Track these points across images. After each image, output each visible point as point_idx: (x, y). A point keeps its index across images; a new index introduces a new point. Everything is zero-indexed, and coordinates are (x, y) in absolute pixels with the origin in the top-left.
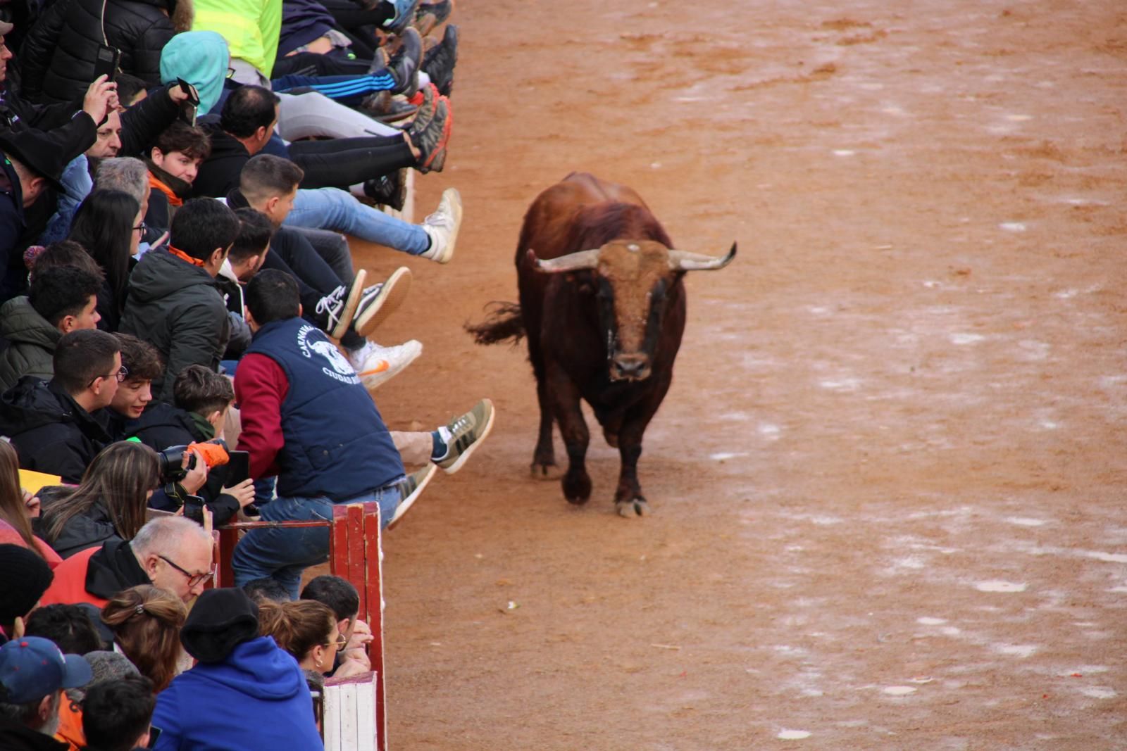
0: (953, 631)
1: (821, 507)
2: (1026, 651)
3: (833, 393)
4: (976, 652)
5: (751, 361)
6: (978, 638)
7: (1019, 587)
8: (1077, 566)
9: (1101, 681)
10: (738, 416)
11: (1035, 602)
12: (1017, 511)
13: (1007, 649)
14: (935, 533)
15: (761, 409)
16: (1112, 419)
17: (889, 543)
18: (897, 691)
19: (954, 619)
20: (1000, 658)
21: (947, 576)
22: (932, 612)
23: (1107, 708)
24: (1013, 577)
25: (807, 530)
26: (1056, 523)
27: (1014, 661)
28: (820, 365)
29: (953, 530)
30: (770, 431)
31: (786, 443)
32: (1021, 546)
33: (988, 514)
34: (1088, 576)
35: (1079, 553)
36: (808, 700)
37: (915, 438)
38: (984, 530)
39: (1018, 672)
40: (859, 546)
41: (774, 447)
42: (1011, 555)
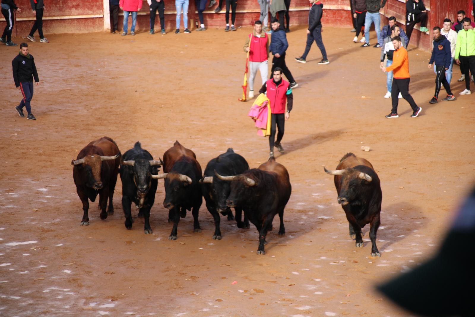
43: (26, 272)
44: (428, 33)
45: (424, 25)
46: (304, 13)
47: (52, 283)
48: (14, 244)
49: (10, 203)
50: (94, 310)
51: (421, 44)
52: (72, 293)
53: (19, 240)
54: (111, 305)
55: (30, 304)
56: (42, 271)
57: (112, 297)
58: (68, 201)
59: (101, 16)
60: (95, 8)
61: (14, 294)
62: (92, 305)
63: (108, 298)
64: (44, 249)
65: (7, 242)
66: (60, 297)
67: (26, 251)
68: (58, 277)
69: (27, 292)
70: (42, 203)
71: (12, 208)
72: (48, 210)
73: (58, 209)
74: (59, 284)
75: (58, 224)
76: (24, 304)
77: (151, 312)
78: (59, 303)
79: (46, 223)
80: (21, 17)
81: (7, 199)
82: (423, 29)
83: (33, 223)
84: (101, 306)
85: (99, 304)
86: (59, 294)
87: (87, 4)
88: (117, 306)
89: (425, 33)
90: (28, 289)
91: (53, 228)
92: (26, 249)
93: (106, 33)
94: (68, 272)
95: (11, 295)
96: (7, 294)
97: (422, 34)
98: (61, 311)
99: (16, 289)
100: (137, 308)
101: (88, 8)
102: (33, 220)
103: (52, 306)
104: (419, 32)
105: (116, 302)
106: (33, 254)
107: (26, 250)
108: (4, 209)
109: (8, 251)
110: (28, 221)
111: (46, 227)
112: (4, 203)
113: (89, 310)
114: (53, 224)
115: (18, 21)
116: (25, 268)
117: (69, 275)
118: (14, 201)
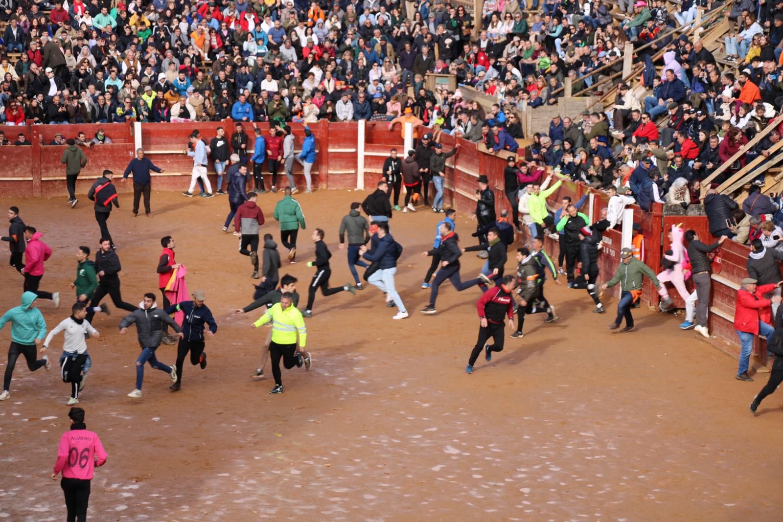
46: (349, 177)
50: (116, 491)
54: (135, 487)
57: (136, 478)
61: (30, 473)
62: (115, 486)
63: (132, 478)
64: (63, 425)
69: (44, 472)
77: (178, 494)
80: (47, 176)
83: (53, 397)
84: (125, 488)
85: (122, 486)
87: (118, 163)
88: (141, 488)
92: (44, 425)
95: (28, 474)
96: (23, 474)
99: (33, 468)
100: (162, 489)
101: (119, 168)
102: (53, 394)
105: (141, 484)
106: (52, 430)
107: (44, 427)
108: (22, 382)
110: (48, 395)
112: (22, 375)
113: (111, 492)
115: (44, 181)
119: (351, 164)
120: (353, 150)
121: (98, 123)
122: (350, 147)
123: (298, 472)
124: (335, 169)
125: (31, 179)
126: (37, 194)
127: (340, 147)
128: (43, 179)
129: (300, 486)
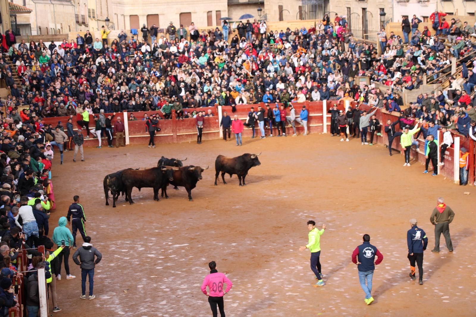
0: (119, 257)
1: (102, 242)
2: (128, 258)
3: (102, 228)
4: (122, 259)
5: (92, 224)
6: (122, 257)
7: (127, 250)
8: (134, 247)
9: (137, 261)
10: (91, 231)
11: (129, 252)
12: (126, 241)
13: (126, 258)
14: (116, 244)
15: (94, 230)
16: (137, 229)
17: (111, 246)
18: (112, 265)
19: (119, 255)
20: (125, 259)
21: (118, 250)
22: (116, 254)
23: (138, 265)
24: (126, 249)
25: (100, 245)
26: (131, 242)
27: (127, 260)
28: (101, 224)
29: (118, 244)
30: (95, 233)
31: (97, 234)
32: (127, 245)
33: (123, 242)
34: (136, 248)
35: (134, 246)
36: (101, 267)
37: (113, 233)
38: (122, 244)
39: (127, 261)
40: (107, 247)
41: (95, 235)
42: (126, 246)
43: (183, 260)
44: (382, 136)
45: (379, 132)
46: (320, 127)
47: (196, 265)
48: (177, 246)
49: (175, 225)
51: (378, 141)
52: (206, 270)
53: (180, 244)
55: (186, 276)
56: (191, 259)
58: (203, 224)
59: (218, 131)
60: (215, 127)
61: (178, 270)
64: (192, 248)
65: (174, 245)
66: (200, 272)
67: (183, 249)
68: (199, 262)
69: (184, 270)
70: (191, 225)
71: (176, 228)
72: (193, 229)
73: (198, 228)
74: (200, 266)
75: (199, 235)
76: (183, 276)
77: (246, 279)
78: (200, 275)
79: (192, 235)
80: (179, 133)
81: (174, 223)
82: (379, 134)
83: (186, 235)
86: (200, 271)
87: (211, 125)
89: (380, 136)
90: (184, 268)
91: (196, 237)
92: (183, 248)
93: (221, 139)
94: (204, 259)
95: (177, 271)
96: (174, 271)
97: (379, 137)
98: (201, 279)
99: (179, 268)
100: (238, 277)
101: (212, 128)
102: (186, 234)
103: (197, 277)
104: (377, 136)
106: (187, 251)
109: (174, 249)
110: (184, 234)
111: (193, 237)
114: (197, 236)
116: (183, 258)
117: (205, 261)
118: (177, 224)
119: (321, 121)
120: (321, 115)
121: (201, 107)
122: (320, 113)
123: (302, 268)
124: (313, 124)
125: (172, 134)
126: (175, 142)
127: (315, 113)
128: (178, 134)
129: (302, 274)
